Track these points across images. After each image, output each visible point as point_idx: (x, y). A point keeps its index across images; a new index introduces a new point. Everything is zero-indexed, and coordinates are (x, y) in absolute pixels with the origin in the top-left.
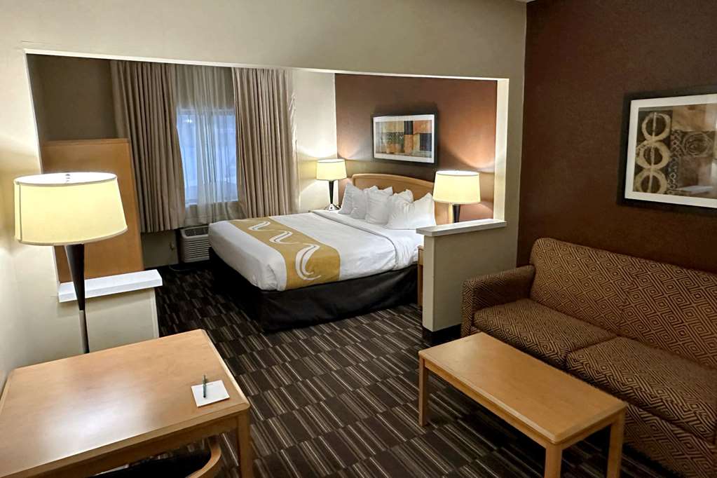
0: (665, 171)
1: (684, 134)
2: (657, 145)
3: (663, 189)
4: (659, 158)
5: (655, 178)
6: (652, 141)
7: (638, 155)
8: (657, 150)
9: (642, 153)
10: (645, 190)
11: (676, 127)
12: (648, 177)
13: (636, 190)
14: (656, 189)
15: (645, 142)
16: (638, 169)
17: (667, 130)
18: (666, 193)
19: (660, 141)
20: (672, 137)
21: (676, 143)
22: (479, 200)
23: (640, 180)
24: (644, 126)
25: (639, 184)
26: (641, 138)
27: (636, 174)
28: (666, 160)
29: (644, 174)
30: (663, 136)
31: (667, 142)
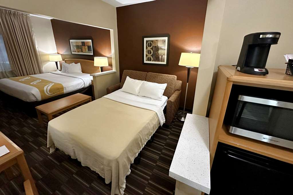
0: (152, 56)
1: (155, 47)
2: (150, 49)
3: (152, 60)
4: (151, 53)
5: (150, 58)
6: (149, 48)
7: (146, 52)
8: (150, 51)
9: (147, 51)
10: (148, 61)
11: (154, 45)
12: (149, 57)
13: (146, 61)
14: (150, 60)
15: (148, 49)
16: (147, 55)
17: (152, 46)
18: (152, 61)
19: (151, 48)
20: (153, 48)
21: (154, 49)
22: (108, 65)
23: (147, 58)
24: (147, 45)
25: (147, 59)
26: (147, 48)
27: (146, 57)
28: (152, 53)
29: (148, 57)
30: (151, 47)
31: (152, 49)
